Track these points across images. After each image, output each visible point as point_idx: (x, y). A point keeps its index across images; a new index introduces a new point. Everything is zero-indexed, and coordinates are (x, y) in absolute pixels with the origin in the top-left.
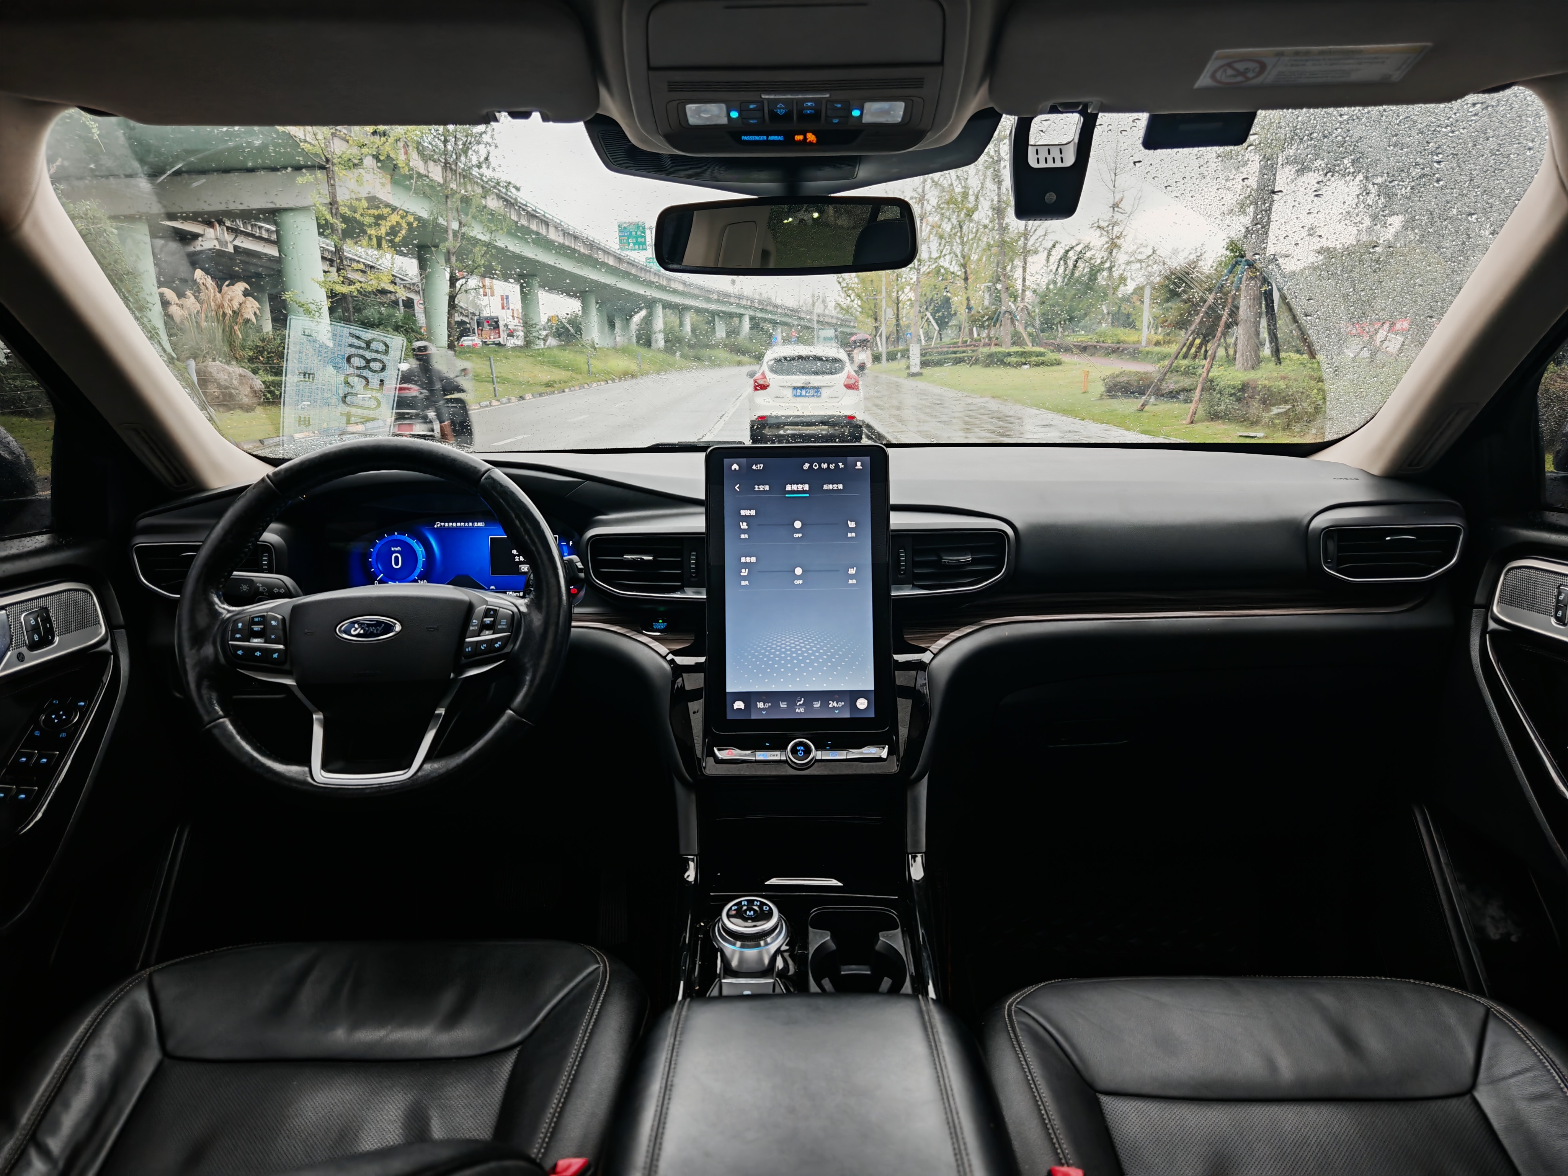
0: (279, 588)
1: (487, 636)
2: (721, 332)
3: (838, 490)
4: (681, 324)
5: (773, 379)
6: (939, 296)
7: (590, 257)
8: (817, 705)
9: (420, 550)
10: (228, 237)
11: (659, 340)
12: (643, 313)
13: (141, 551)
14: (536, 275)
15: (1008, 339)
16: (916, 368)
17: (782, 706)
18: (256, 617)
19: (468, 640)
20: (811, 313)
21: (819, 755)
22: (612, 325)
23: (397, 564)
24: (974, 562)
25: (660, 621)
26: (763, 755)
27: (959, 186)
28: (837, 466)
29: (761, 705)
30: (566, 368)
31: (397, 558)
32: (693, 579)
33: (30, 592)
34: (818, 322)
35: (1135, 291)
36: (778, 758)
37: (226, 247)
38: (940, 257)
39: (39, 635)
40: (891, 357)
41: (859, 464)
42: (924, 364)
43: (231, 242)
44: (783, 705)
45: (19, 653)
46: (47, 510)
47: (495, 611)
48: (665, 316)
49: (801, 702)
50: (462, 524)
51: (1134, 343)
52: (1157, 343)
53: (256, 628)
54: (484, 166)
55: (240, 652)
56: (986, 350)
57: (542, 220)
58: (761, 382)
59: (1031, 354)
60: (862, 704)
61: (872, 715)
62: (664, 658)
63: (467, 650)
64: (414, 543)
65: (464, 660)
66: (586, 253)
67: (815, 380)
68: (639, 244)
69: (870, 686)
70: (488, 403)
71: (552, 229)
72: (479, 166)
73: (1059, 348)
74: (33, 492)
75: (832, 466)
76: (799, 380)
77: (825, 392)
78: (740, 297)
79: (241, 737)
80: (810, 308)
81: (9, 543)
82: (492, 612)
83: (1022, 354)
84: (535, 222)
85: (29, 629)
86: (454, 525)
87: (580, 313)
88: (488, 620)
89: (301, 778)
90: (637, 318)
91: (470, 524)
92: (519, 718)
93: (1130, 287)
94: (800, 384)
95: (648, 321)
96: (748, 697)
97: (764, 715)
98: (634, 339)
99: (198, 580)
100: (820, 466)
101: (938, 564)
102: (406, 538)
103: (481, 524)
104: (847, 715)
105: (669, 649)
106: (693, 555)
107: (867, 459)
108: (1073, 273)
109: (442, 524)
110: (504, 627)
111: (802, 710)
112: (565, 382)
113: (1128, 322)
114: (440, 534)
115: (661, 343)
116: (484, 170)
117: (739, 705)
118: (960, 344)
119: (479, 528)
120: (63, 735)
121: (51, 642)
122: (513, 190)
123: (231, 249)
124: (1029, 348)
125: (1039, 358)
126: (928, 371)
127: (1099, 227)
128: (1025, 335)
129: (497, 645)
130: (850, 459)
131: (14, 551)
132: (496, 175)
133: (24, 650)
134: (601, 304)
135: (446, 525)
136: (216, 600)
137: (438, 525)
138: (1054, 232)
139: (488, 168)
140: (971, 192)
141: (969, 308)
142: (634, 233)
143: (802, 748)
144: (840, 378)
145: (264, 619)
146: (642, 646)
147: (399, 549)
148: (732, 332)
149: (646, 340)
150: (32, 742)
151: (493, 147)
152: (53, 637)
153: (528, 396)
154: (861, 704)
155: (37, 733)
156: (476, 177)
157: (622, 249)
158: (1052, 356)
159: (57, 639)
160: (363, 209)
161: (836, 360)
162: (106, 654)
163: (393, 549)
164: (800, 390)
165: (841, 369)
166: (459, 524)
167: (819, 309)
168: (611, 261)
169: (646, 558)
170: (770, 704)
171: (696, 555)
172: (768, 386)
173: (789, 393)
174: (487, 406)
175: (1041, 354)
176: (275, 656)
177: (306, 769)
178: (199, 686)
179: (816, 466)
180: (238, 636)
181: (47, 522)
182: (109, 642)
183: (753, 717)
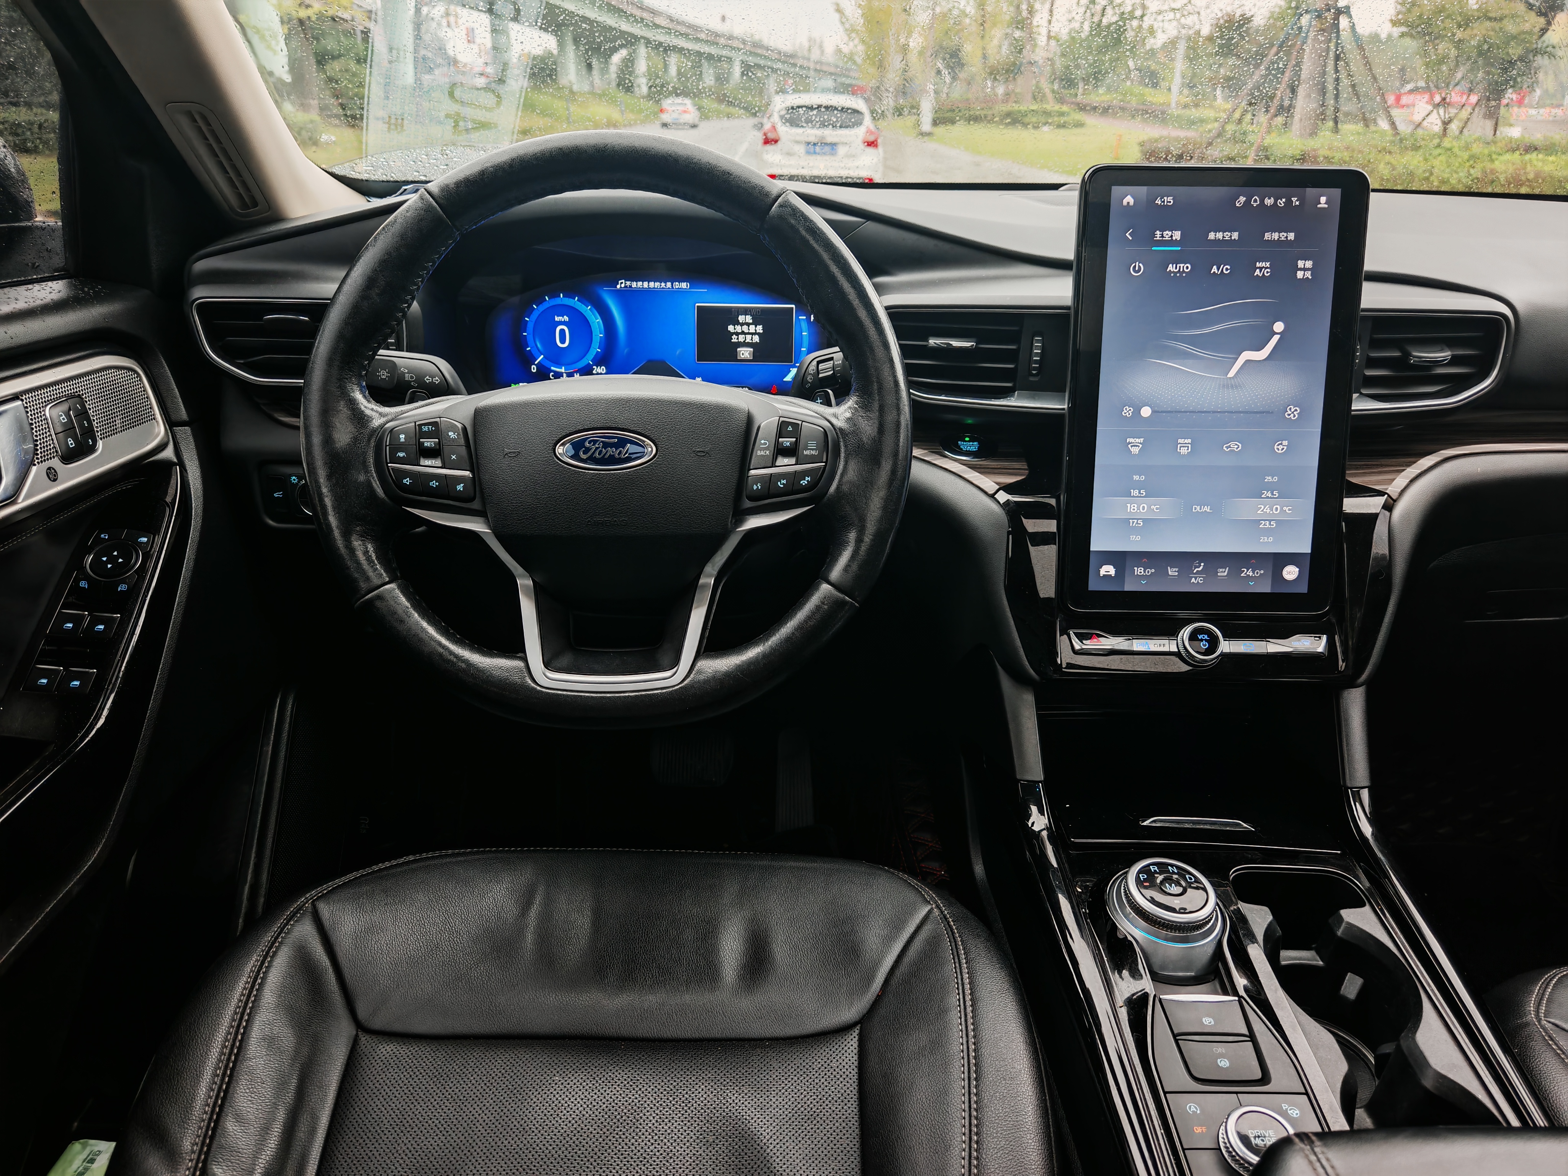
0: (432, 377)
1: (785, 464)
2: (709, 80)
3: (1287, 242)
4: (666, 66)
5: (784, 131)
8: (1223, 573)
9: (596, 322)
11: (642, 85)
12: (623, 52)
13: (207, 310)
15: (1029, 95)
16: (926, 126)
17: (1170, 573)
18: (425, 424)
19: (752, 472)
20: (809, 59)
21: (1226, 646)
22: (589, 67)
23: (563, 341)
24: (1455, 361)
25: (967, 439)
26: (1143, 645)
28: (1289, 202)
29: (1139, 571)
31: (562, 331)
32: (1032, 379)
33: (54, 370)
34: (816, 70)
35: (1164, 46)
36: (1166, 649)
39: (75, 439)
40: (899, 111)
41: (1323, 199)
42: (935, 123)
44: (1172, 572)
45: (49, 468)
46: (57, 244)
47: (795, 426)
48: (648, 58)
49: (1200, 569)
50: (657, 284)
51: (1160, 104)
52: (1186, 106)
53: (428, 443)
55: (407, 481)
56: (1002, 107)
58: (771, 136)
59: (1052, 113)
60: (1291, 573)
61: (1303, 589)
62: (992, 496)
63: (755, 487)
64: (587, 310)
65: (748, 504)
67: (830, 135)
69: (1305, 547)
73: (1082, 108)
74: (30, 216)
75: (1281, 202)
76: (812, 133)
77: (842, 150)
78: (731, 38)
79: (419, 615)
80: (806, 53)
81: (12, 292)
82: (790, 428)
83: (1043, 113)
85: (59, 429)
86: (646, 284)
87: (555, 52)
88: (787, 442)
89: (516, 678)
90: (617, 58)
91: (669, 284)
92: (841, 596)
93: (1160, 40)
94: (812, 139)
95: (629, 64)
96: (1119, 559)
97: (1143, 586)
98: (614, 84)
99: (330, 361)
100: (1262, 201)
101: (1401, 363)
102: (575, 302)
103: (684, 285)
104: (1267, 589)
105: (997, 483)
106: (1038, 341)
107: (1337, 192)
108: (1099, 21)
109: (628, 283)
110: (813, 452)
111: (1200, 580)
113: (1152, 79)
114: (625, 297)
115: (645, 90)
117: (1108, 570)
119: (681, 291)
120: (122, 587)
121: (92, 449)
124: (1051, 106)
125: (1061, 118)
126: (941, 130)
128: (1047, 91)
129: (804, 482)
130: (1310, 192)
131: (21, 305)
133: (56, 463)
134: (576, 41)
135: (634, 285)
136: (358, 396)
137: (622, 284)
141: (985, 57)
143: (1206, 637)
144: (859, 134)
145: (435, 428)
146: (953, 477)
147: (566, 318)
148: (721, 79)
149: (625, 84)
150: (79, 599)
152: (95, 442)
154: (1289, 573)
155: (83, 584)
158: (1074, 117)
159: (100, 444)
161: (856, 111)
162: (167, 465)
163: (557, 319)
164: (814, 147)
165: (859, 123)
166: (652, 284)
167: (815, 55)
169: (956, 343)
170: (1153, 571)
171: (1043, 342)
172: (776, 141)
173: (801, 149)
175: (1062, 114)
176: (460, 487)
177: (520, 664)
178: (347, 535)
179: (1255, 201)
180: (401, 454)
181: (58, 260)
182: (171, 447)
183: (1128, 588)
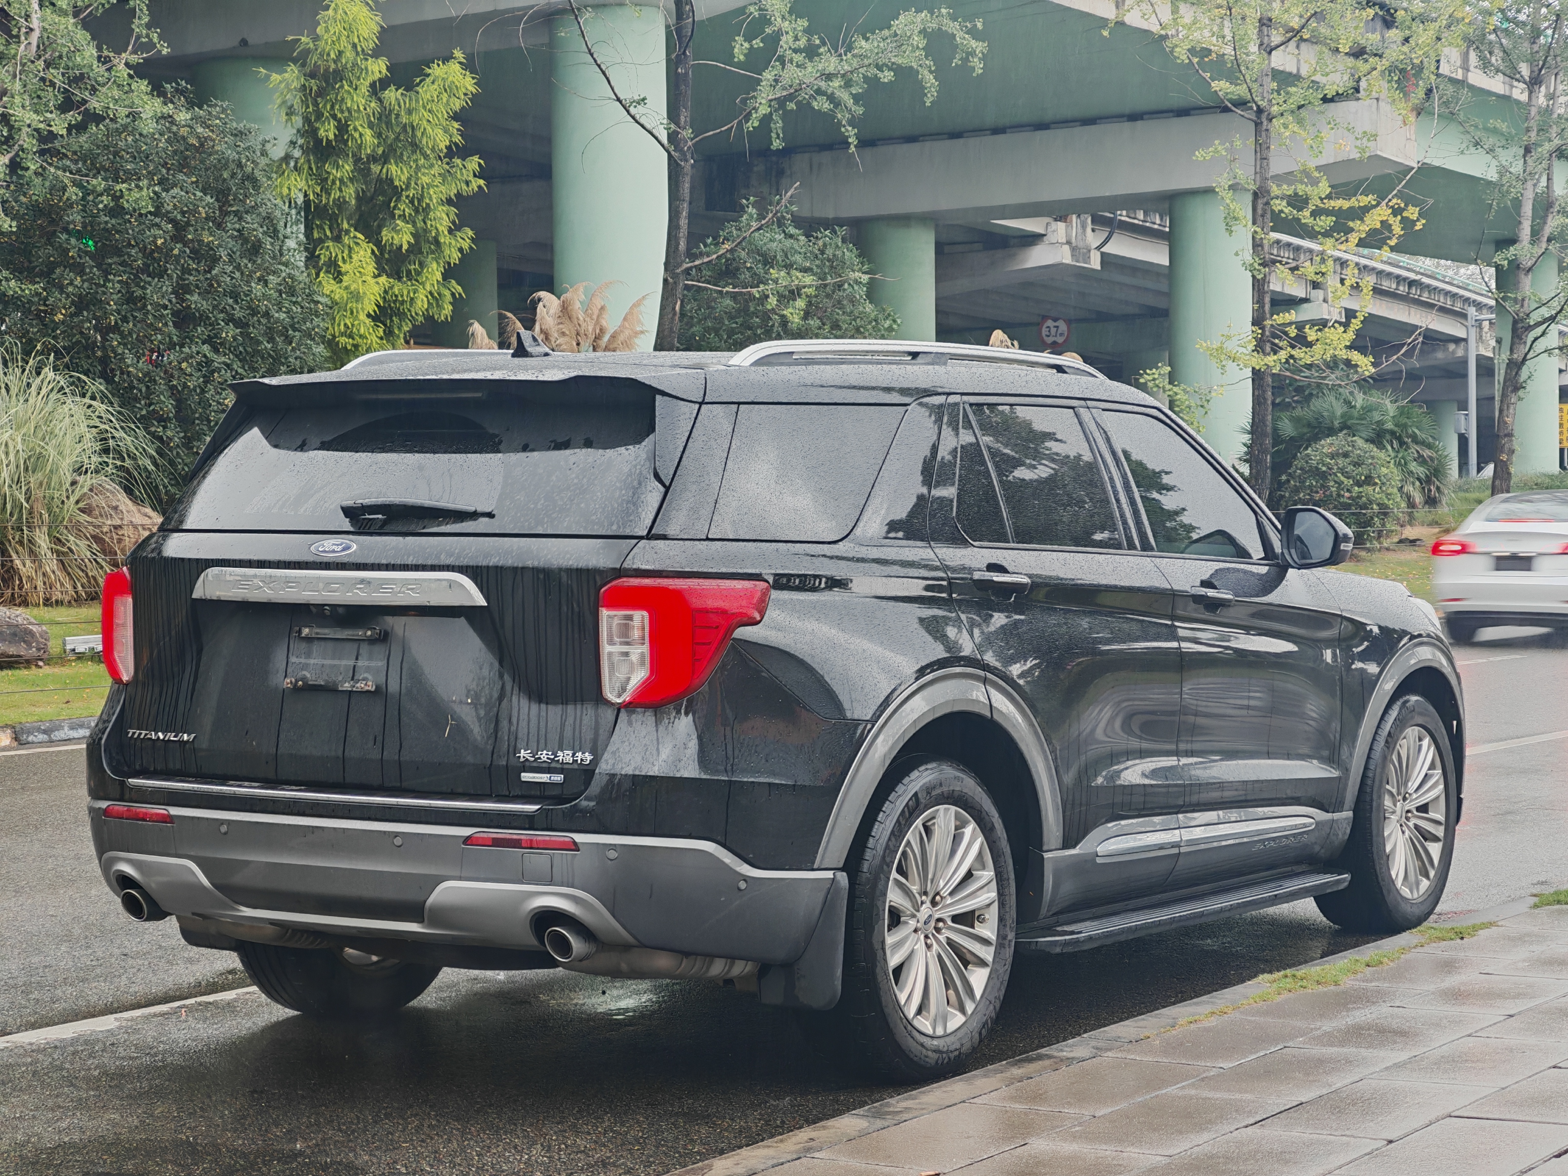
10: (1093, 239)
37: (1087, 259)
43: (1098, 248)
123: (1095, 263)
160: (1321, 199)
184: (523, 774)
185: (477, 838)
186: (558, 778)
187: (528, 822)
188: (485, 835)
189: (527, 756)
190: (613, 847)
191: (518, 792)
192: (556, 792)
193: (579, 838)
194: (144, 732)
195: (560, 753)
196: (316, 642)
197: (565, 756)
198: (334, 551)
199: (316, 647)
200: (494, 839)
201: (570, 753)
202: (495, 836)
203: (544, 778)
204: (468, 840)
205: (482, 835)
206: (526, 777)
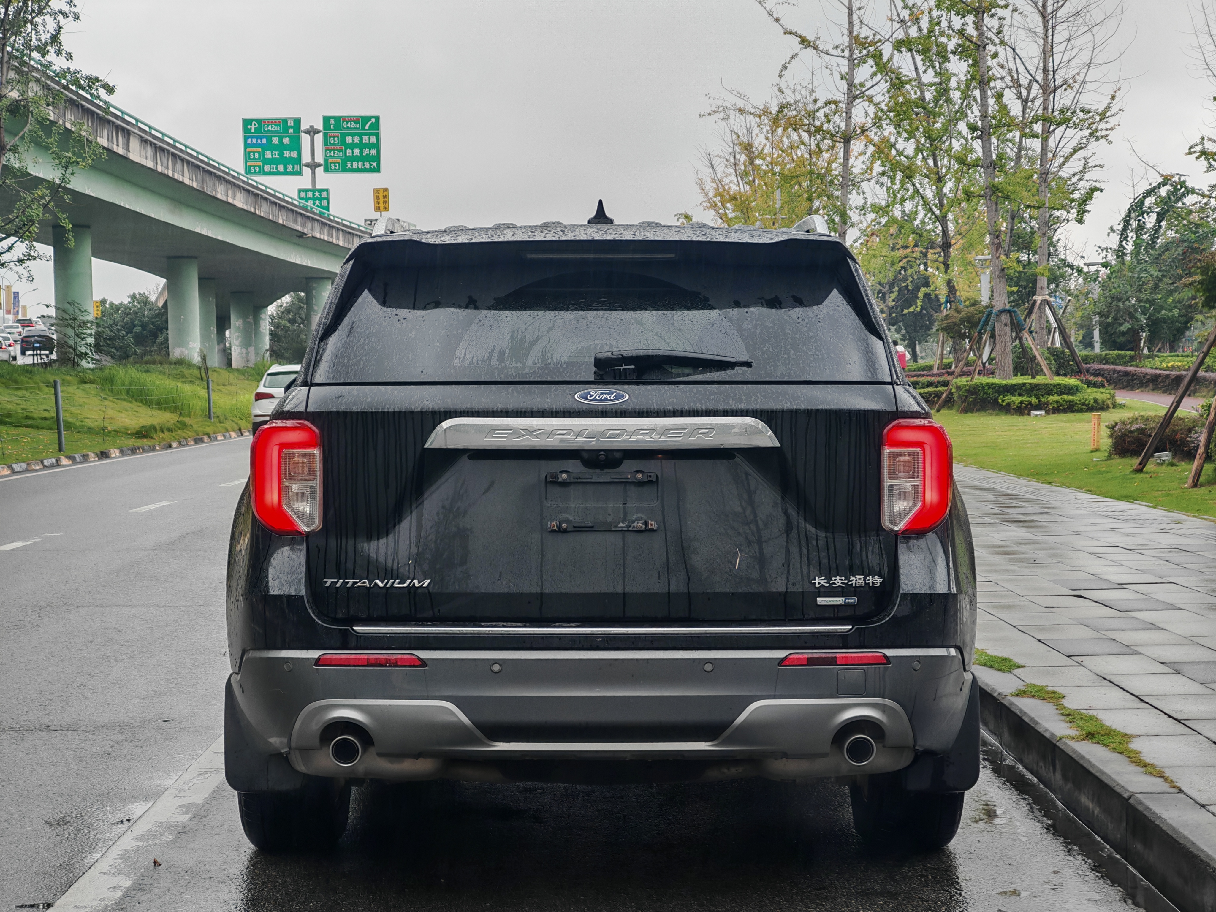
6: (910, 271)
7: (201, 193)
14: (88, 227)
15: (1008, 362)
27: (931, 71)
30: (162, 404)
38: (894, 203)
54: (52, 50)
56: (963, 381)
57: (118, 128)
59: (1049, 390)
66: (195, 185)
68: (286, 162)
70: (54, 460)
71: (134, 143)
72: (42, 50)
83: (1033, 389)
84: (105, 132)
87: (164, 300)
108: (1154, 239)
112: (170, 430)
116: (51, 57)
118: (935, 371)
122: (102, 93)
124: (1047, 378)
125: (1065, 397)
127: (1204, 153)
132: (73, 66)
134: (207, 281)
138: (1101, 166)
139: (59, 53)
140: (953, 84)
142: (275, 141)
151: (71, 18)
153: (115, 453)
156: (37, 70)
157: (248, 170)
158: (1091, 394)
168: (240, 201)
174: (52, 466)
175: (1069, 390)
184: (818, 599)
185: (794, 659)
186: (853, 600)
187: (843, 641)
188: (800, 656)
189: (822, 582)
190: (918, 658)
191: (812, 615)
192: (849, 613)
193: (890, 653)
194: (351, 582)
195: (852, 578)
196: (572, 487)
197: (857, 580)
198: (606, 400)
199: (573, 491)
200: (808, 659)
201: (861, 577)
202: (810, 656)
203: (839, 601)
204: (782, 662)
205: (797, 656)
206: (822, 601)
